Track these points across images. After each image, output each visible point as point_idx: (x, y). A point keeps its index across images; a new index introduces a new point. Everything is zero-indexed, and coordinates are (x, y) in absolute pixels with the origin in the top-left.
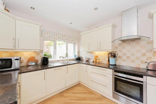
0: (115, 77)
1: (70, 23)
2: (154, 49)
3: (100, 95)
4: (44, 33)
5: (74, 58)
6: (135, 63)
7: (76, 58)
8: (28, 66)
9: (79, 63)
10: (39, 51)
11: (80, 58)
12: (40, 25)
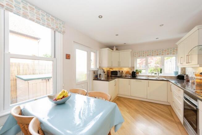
5: (173, 75)
7: (177, 75)
9: (168, 81)
10: (130, 67)
11: (183, 77)
12: (131, 50)
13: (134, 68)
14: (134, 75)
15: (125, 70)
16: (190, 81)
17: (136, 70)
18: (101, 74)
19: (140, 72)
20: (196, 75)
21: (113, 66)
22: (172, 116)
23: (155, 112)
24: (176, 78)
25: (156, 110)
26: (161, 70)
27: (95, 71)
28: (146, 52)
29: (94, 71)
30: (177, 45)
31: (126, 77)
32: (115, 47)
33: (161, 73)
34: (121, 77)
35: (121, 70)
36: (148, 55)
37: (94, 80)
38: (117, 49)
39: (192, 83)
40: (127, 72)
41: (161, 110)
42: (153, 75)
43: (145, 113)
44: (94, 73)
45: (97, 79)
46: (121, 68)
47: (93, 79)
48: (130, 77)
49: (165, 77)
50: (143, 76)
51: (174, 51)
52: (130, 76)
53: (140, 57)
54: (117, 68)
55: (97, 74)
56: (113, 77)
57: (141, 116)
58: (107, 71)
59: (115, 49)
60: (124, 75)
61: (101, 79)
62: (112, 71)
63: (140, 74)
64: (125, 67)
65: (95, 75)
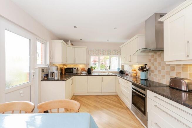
0: (132, 91)
1: (108, 40)
2: (166, 63)
3: (126, 107)
4: (90, 52)
5: (117, 71)
6: (165, 79)
7: (120, 71)
8: (81, 73)
9: (116, 75)
10: (85, 64)
11: (123, 71)
12: (86, 47)
13: (89, 64)
14: (89, 72)
15: (81, 67)
16: (129, 75)
17: (91, 67)
18: (54, 72)
19: (94, 69)
20: (132, 70)
21: (68, 62)
22: (120, 103)
23: (110, 104)
24: (119, 73)
25: (110, 101)
26: (109, 67)
27: (44, 68)
28: (99, 51)
29: (41, 68)
30: (120, 48)
31: (82, 74)
32: (69, 41)
33: (109, 69)
34: (76, 74)
35: (76, 67)
36: (100, 54)
37: (42, 81)
38: (72, 44)
39: (130, 76)
40: (83, 69)
41: (113, 101)
42: (104, 71)
43: (103, 107)
44: (43, 71)
45: (48, 80)
46: (76, 65)
47: (41, 79)
48: (85, 74)
49: (112, 72)
50: (97, 72)
51: (117, 52)
52: (85, 72)
53: (94, 55)
54: (73, 65)
55: (48, 73)
56: (67, 75)
57: (101, 112)
58: (60, 68)
59: (69, 43)
60: (79, 72)
61: (54, 79)
62: (66, 68)
63: (94, 71)
64: (81, 64)
65: (43, 74)
